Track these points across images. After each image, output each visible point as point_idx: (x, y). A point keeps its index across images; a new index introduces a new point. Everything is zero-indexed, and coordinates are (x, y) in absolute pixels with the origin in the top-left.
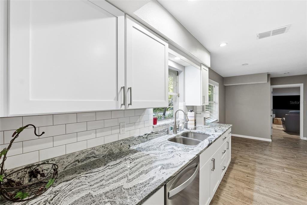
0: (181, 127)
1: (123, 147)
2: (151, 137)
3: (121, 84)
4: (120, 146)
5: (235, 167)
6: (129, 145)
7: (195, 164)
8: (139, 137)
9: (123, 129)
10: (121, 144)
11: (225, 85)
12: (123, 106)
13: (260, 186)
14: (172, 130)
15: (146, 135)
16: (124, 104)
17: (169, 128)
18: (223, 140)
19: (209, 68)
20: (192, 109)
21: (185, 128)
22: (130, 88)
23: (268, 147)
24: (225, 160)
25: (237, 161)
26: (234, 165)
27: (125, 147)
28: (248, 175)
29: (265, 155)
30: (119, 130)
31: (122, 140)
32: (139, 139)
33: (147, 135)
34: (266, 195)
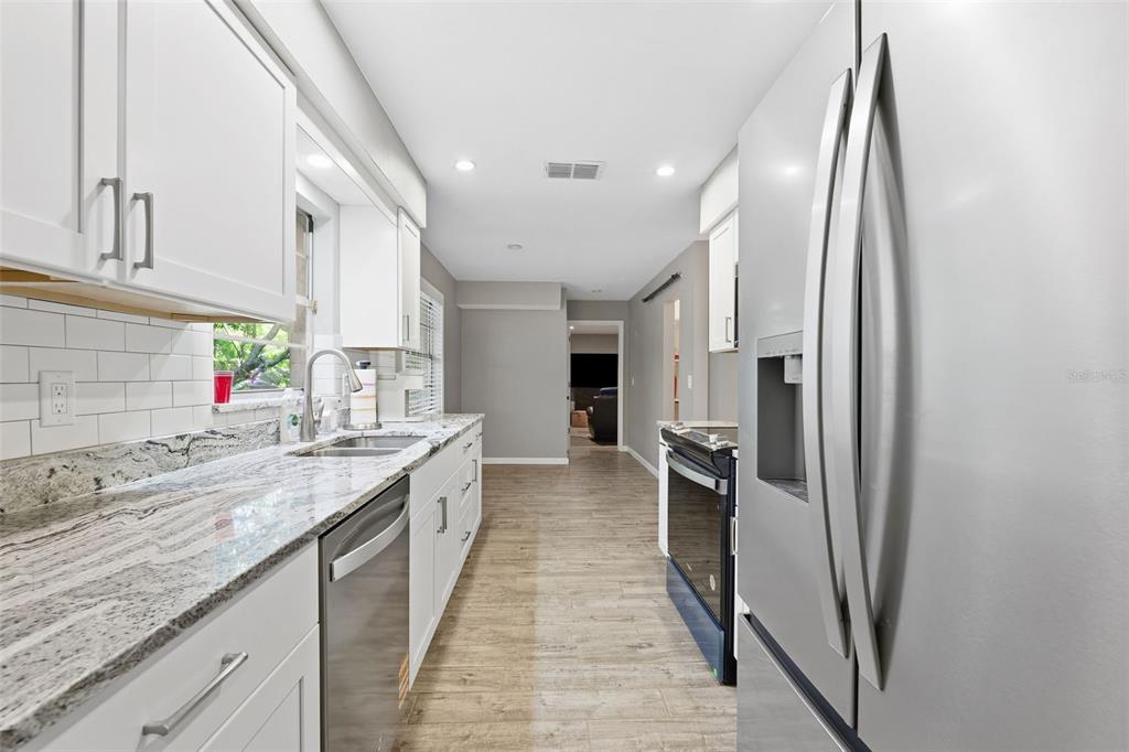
0: (328, 419)
1: (63, 486)
2: (207, 452)
3: (100, 164)
4: (42, 481)
5: (492, 535)
6: (98, 481)
7: (395, 502)
8: (148, 445)
9: (60, 401)
10: (52, 471)
11: (462, 306)
12: (111, 263)
13: (549, 559)
14: (295, 424)
15: (182, 438)
16: (117, 254)
17: (285, 420)
18: (465, 452)
19: (421, 230)
20: (364, 357)
21: (339, 426)
22: (148, 199)
23: (562, 477)
24: (467, 513)
25: (495, 521)
26: (490, 532)
27: (75, 489)
28: (523, 546)
29: (557, 494)
30: (37, 403)
31: (59, 454)
32: (146, 456)
33: (187, 440)
34: (561, 574)
